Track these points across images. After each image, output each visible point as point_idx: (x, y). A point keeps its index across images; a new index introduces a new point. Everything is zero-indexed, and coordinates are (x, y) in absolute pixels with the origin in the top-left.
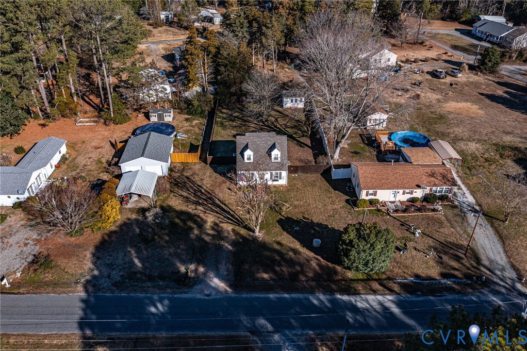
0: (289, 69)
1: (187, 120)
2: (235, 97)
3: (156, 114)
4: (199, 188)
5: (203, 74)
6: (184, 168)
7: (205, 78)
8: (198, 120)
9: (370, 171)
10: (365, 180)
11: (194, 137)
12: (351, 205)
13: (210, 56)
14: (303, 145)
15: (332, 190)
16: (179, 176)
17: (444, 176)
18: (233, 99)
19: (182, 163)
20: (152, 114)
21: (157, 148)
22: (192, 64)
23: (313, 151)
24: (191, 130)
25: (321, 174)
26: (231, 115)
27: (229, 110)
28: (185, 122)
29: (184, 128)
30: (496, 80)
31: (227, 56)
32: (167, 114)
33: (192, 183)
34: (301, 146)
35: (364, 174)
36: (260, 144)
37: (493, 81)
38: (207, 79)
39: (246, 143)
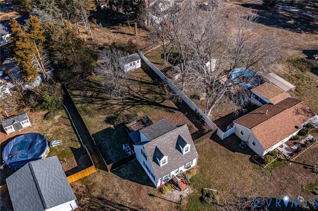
0: (98, 28)
1: (45, 117)
2: (78, 76)
3: (12, 126)
4: (121, 208)
5: (39, 63)
6: (87, 186)
7: (41, 66)
8: (58, 114)
9: (261, 129)
10: (263, 140)
11: (67, 138)
12: (258, 164)
13: (40, 44)
14: (172, 110)
15: (232, 152)
16: (90, 201)
17: (304, 110)
18: (77, 77)
19: (80, 180)
20: (7, 128)
21: (52, 184)
22: (28, 60)
23: (184, 114)
24: (59, 130)
25: (210, 138)
26: (85, 96)
27: (79, 90)
28: (45, 122)
29: (50, 130)
30: (240, 4)
31: (60, 41)
32: (23, 121)
33: (109, 205)
34: (171, 112)
35: (258, 134)
36: (167, 142)
37: (239, 5)
38: (43, 66)
39: (155, 148)
